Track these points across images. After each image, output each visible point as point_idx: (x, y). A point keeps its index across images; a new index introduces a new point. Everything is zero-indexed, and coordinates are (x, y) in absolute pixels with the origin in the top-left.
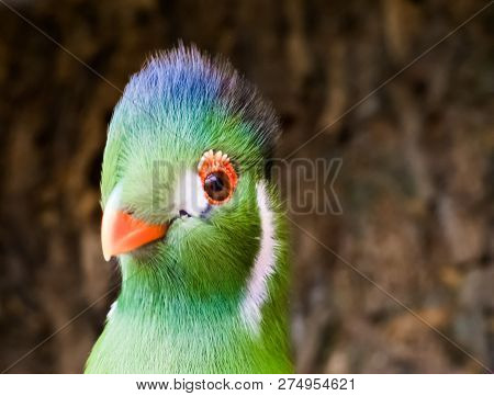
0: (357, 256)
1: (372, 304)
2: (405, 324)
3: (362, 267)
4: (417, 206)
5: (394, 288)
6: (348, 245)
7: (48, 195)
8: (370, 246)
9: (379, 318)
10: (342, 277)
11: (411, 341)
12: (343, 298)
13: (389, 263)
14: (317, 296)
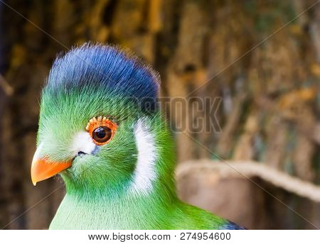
0: (262, 60)
1: (271, 88)
2: (290, 99)
3: (266, 66)
4: (297, 29)
5: (284, 78)
6: (257, 54)
7: (80, 30)
8: (269, 54)
9: (275, 96)
10: (254, 73)
11: (293, 109)
12: (254, 85)
13: (281, 63)
14: (239, 84)
